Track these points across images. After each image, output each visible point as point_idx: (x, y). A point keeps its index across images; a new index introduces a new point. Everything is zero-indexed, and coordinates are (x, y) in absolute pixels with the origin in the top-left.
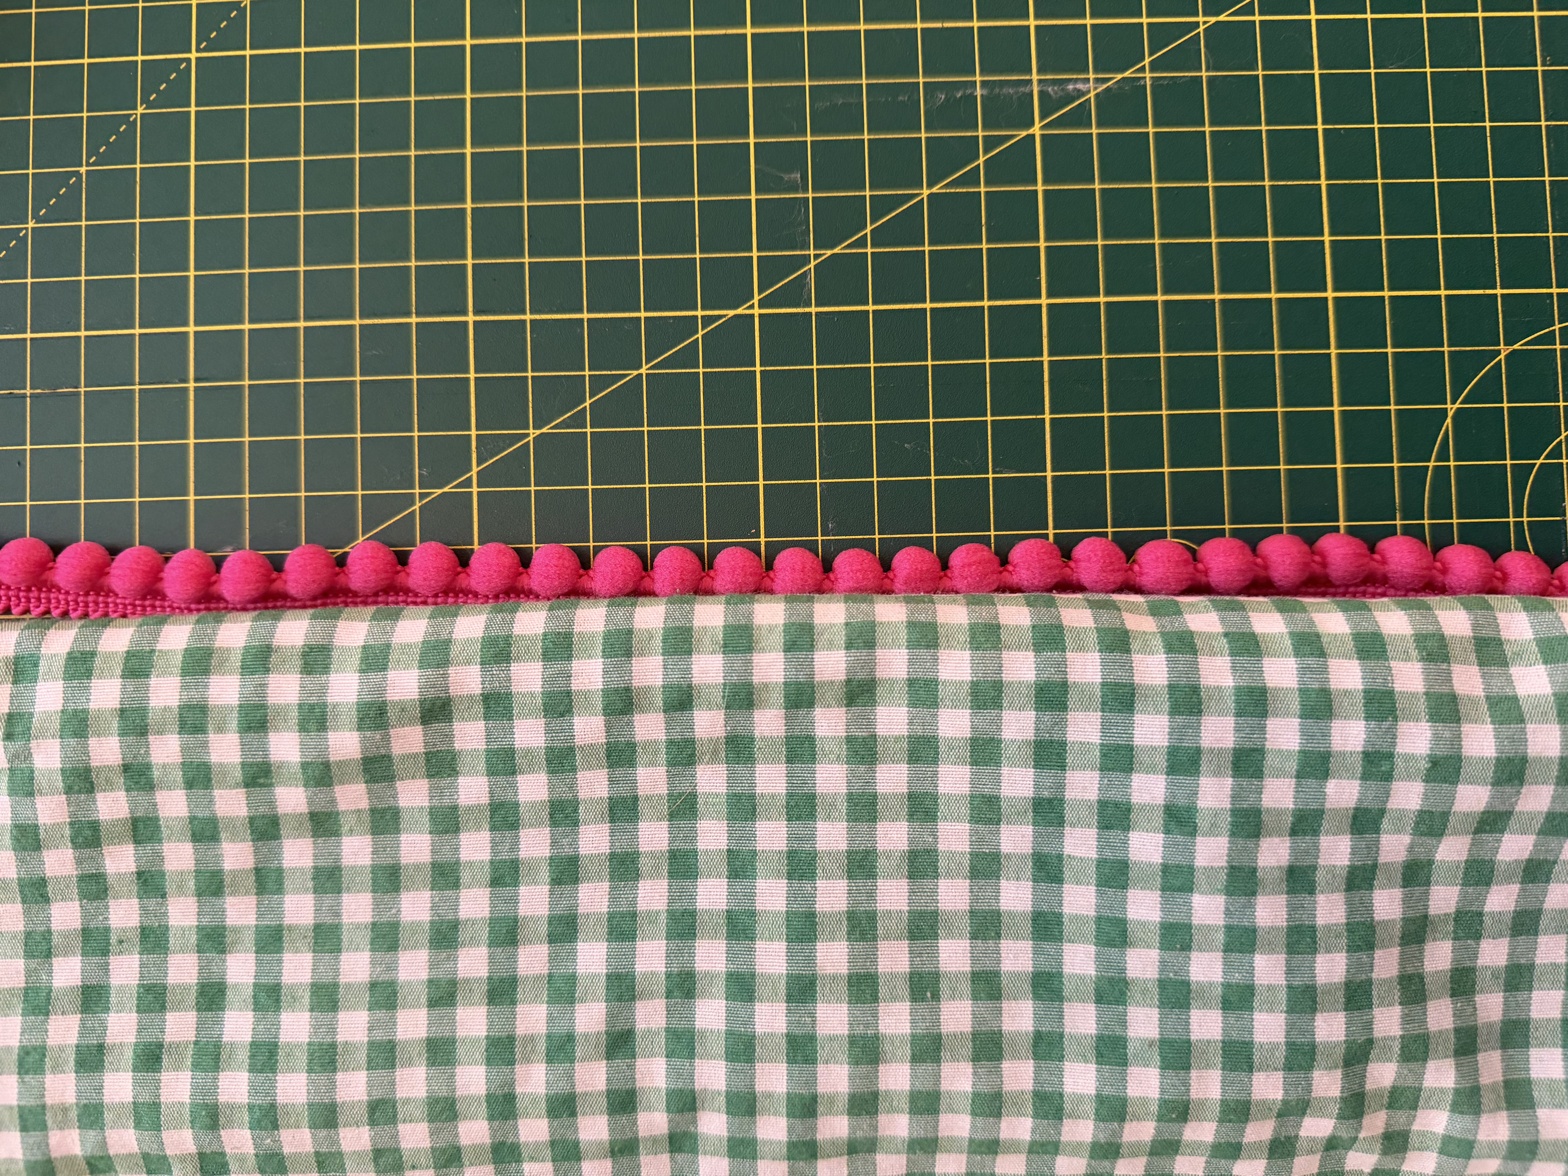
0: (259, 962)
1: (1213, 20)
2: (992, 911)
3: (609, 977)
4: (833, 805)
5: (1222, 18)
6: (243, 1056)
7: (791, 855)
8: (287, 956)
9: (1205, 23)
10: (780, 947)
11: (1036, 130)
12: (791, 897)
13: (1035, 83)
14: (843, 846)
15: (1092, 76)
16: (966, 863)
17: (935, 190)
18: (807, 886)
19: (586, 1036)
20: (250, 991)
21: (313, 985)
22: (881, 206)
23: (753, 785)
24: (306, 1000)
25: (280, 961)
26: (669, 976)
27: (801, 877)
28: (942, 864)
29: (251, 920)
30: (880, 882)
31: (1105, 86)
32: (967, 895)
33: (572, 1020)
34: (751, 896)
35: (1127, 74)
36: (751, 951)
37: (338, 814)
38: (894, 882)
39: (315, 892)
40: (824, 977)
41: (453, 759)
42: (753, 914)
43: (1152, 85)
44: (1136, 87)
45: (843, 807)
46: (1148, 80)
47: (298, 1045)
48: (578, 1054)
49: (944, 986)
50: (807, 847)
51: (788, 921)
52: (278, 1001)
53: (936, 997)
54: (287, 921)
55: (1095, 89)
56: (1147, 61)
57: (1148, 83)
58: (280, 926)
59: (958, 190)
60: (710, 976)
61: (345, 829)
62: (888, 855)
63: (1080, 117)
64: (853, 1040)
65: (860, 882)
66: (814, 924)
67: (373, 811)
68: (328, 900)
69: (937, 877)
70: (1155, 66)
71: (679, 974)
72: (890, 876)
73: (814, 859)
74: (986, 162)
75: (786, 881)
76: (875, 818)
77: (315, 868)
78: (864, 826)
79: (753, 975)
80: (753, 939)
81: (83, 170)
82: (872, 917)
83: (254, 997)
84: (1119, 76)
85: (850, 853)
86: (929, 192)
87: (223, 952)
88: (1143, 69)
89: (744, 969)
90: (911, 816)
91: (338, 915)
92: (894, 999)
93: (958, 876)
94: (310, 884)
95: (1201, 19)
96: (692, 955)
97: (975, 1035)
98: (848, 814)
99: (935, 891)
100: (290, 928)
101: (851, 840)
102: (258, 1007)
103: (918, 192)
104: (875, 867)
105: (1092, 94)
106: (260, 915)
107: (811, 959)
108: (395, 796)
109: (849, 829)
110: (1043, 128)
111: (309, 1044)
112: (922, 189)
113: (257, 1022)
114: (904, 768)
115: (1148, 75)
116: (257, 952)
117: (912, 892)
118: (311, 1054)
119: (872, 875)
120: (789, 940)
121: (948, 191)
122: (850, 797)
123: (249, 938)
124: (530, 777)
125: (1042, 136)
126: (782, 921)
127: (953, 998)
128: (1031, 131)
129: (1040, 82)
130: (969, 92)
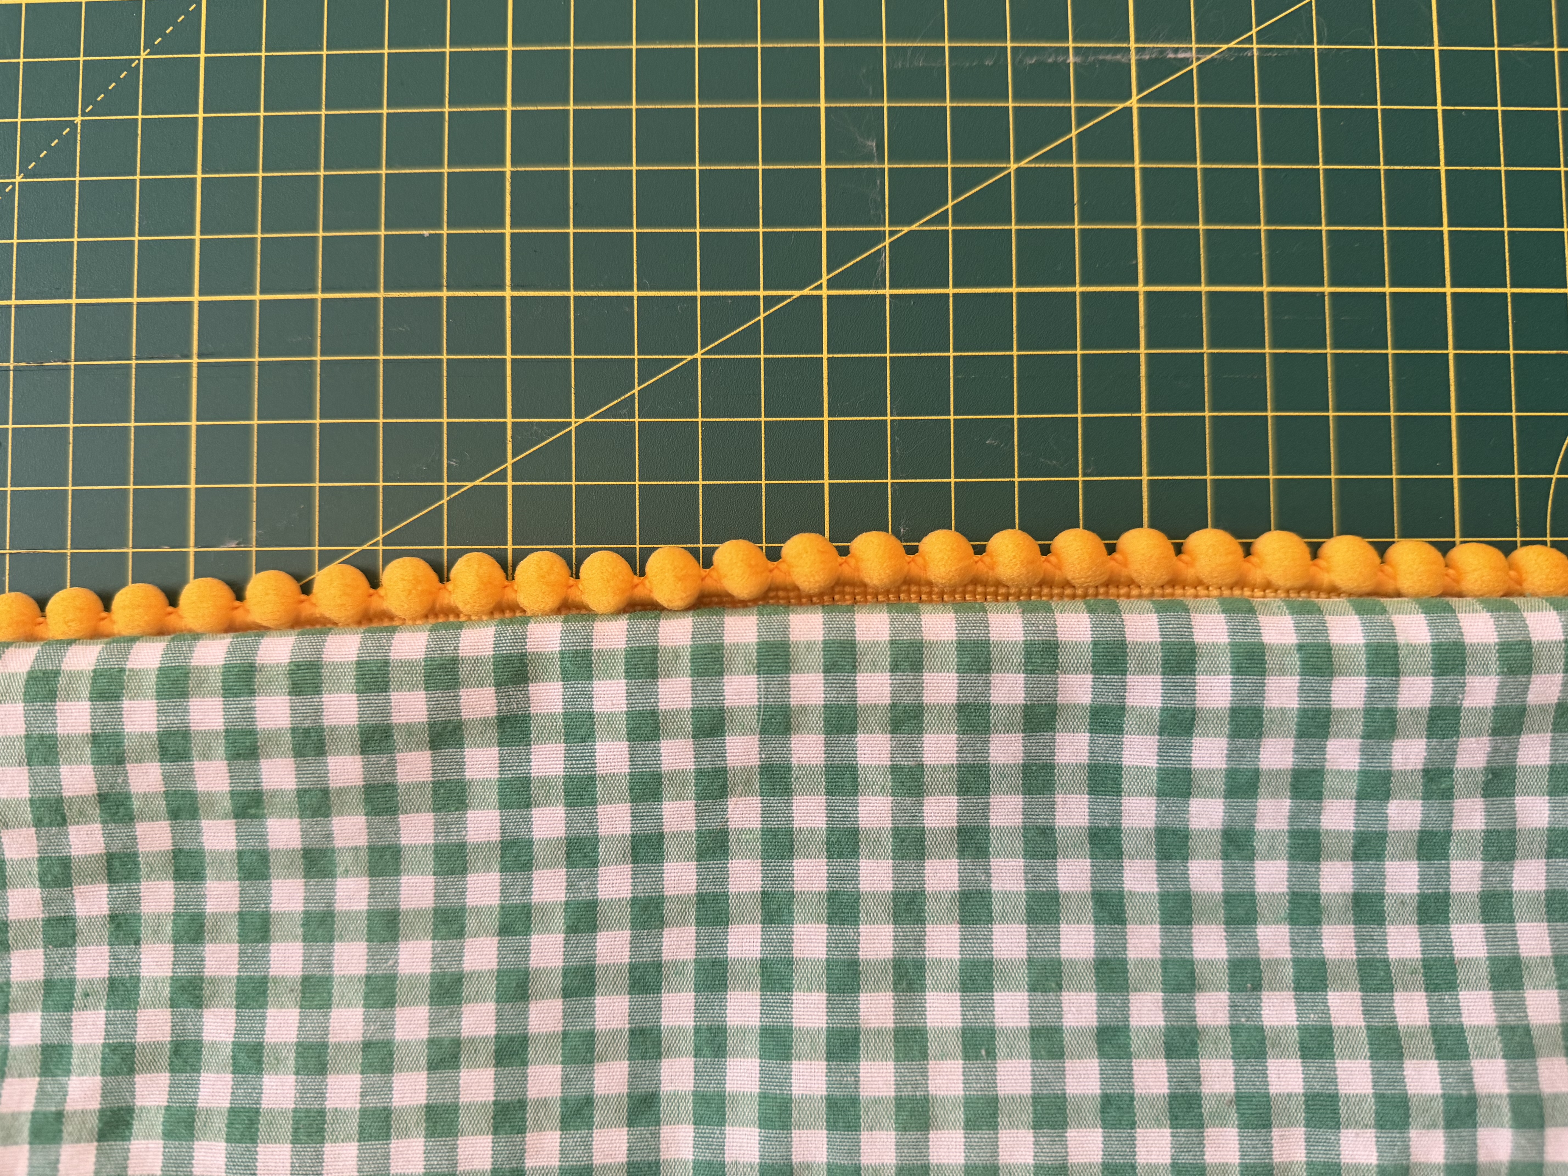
0: (239, 1019)
2: (1051, 960)
3: (632, 1032)
4: (878, 841)
6: (220, 1124)
7: (832, 896)
8: (271, 1012)
10: (820, 998)
11: (1133, 103)
12: (832, 944)
13: (1133, 52)
14: (889, 887)
15: (1194, 45)
16: (1023, 905)
17: (1023, 164)
18: (849, 931)
19: (606, 1099)
20: (228, 1051)
21: (299, 1044)
22: (964, 179)
23: (790, 819)
24: (291, 1062)
25: (263, 1017)
26: (697, 1030)
27: (842, 922)
28: (996, 907)
29: (233, 971)
30: (929, 928)
31: (1209, 57)
32: (1024, 942)
33: (591, 1080)
34: (788, 944)
35: (1232, 45)
36: (788, 1002)
37: (333, 851)
38: (944, 928)
39: (304, 940)
40: (868, 1031)
41: (464, 790)
42: (790, 962)
43: (1259, 58)
45: (888, 843)
46: (1255, 50)
47: (282, 1113)
48: (597, 1119)
49: (1000, 1043)
50: (849, 887)
51: (828, 970)
52: (259, 1062)
53: (991, 1054)
54: (273, 972)
55: (1198, 59)
56: (1254, 31)
57: (1255, 54)
58: (265, 977)
59: (1047, 165)
60: (743, 1031)
61: (340, 870)
62: (938, 896)
63: (1181, 90)
64: (900, 1103)
65: (907, 928)
66: (857, 973)
67: (371, 849)
68: (319, 948)
69: (990, 920)
70: (1262, 36)
71: (709, 1029)
72: (939, 921)
73: (857, 901)
74: (1079, 135)
75: (827, 926)
76: (923, 854)
77: (306, 912)
78: (912, 864)
79: (789, 1030)
80: (789, 990)
82: (920, 966)
83: (234, 1057)
84: (1225, 47)
85: (896, 896)
86: (1016, 166)
87: (200, 1006)
88: (1249, 40)
89: (780, 1023)
90: (962, 853)
91: (329, 966)
92: (944, 1056)
93: (1014, 921)
94: (300, 931)
96: (723, 1008)
97: (1036, 1099)
98: (893, 851)
99: (989, 939)
100: (275, 980)
101: (897, 880)
102: (237, 1069)
103: (1004, 165)
104: (924, 911)
105: (1194, 65)
106: (243, 966)
107: (854, 1012)
108: (397, 833)
109: (895, 868)
110: (1140, 101)
111: (295, 1111)
112: (1009, 162)
113: (236, 1085)
114: (953, 800)
115: (1255, 46)
116: (237, 1007)
117: (964, 939)
118: (296, 1121)
119: (920, 920)
120: (830, 990)
121: (1037, 165)
122: (896, 832)
123: (230, 992)
124: (547, 810)
125: (1141, 110)
126: (821, 970)
127: (1010, 1056)
128: (1127, 104)
129: (1139, 50)
130: (1060, 59)
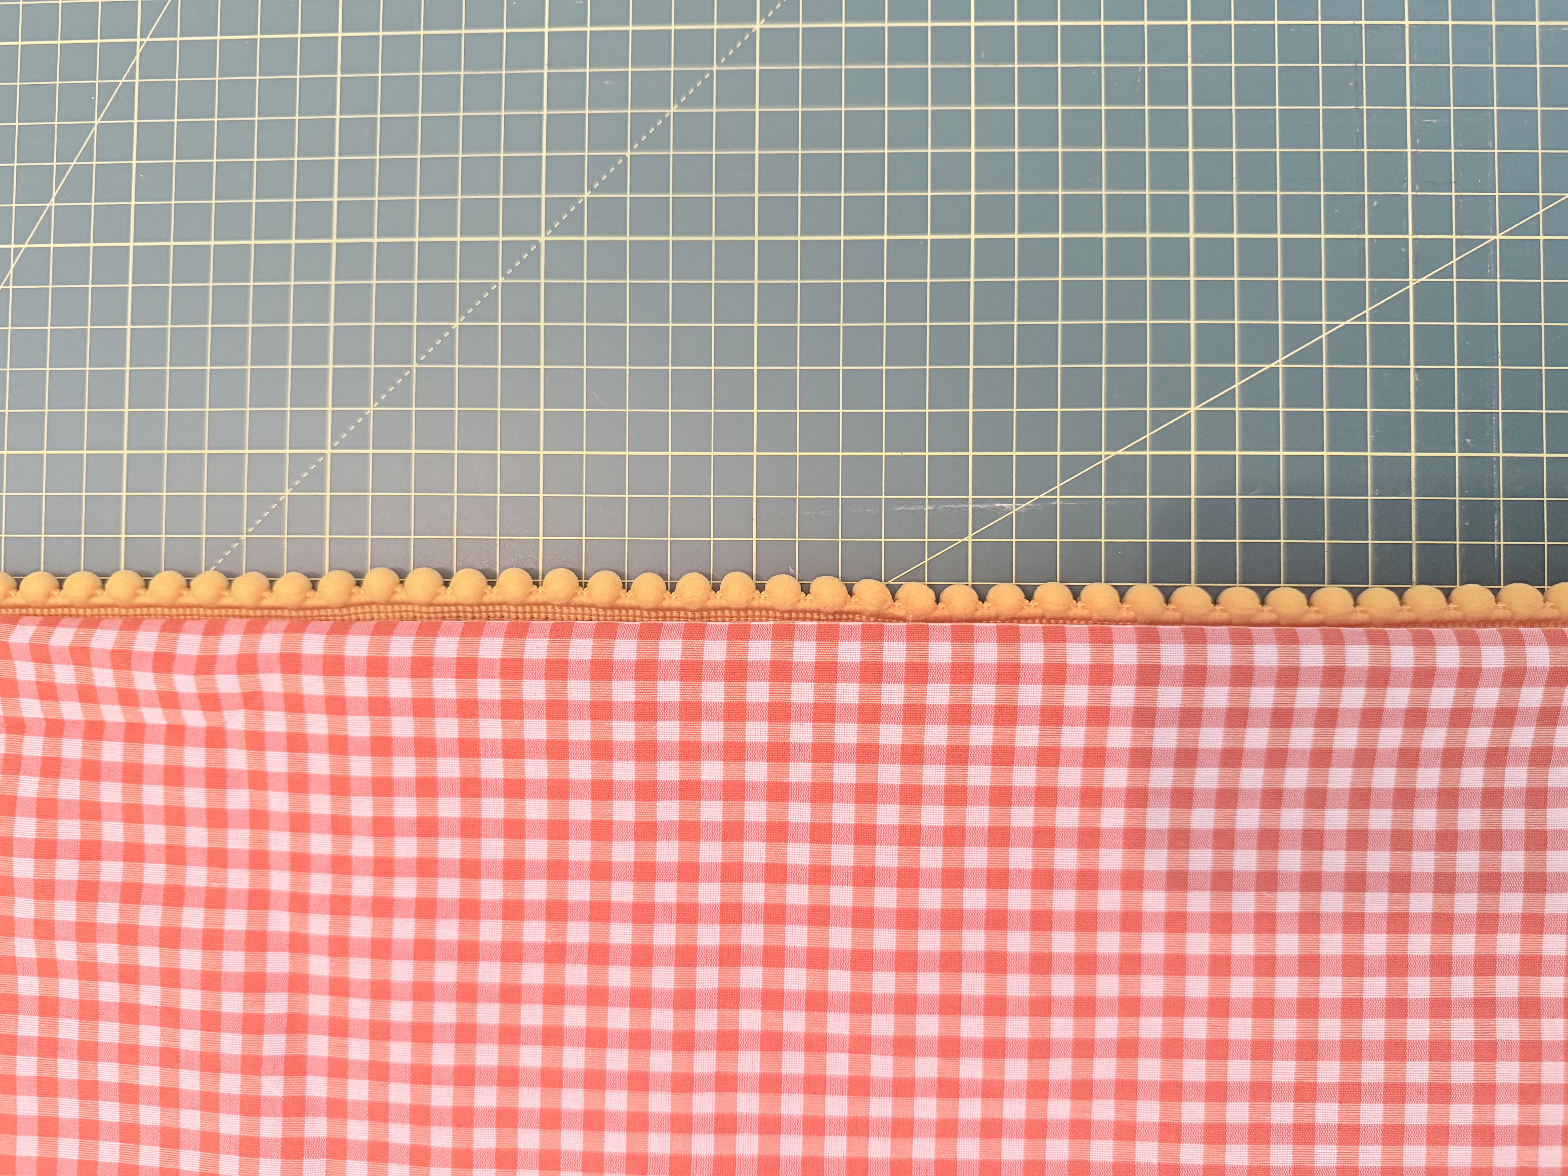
1: (1113, 454)
5: (1120, 452)
9: (1106, 456)
11: (969, 539)
13: (970, 501)
17: (890, 582)
31: (1024, 505)
35: (1042, 496)
43: (1061, 505)
44: (1048, 506)
46: (1058, 501)
55: (1017, 507)
56: (1059, 486)
57: (1059, 503)
63: (1004, 529)
70: (1064, 490)
74: (930, 562)
81: (244, 537)
84: (1037, 497)
86: (885, 584)
88: (1055, 492)
95: (1103, 453)
105: (1014, 512)
110: (973, 537)
112: (881, 581)
115: (1058, 497)
121: (900, 583)
128: (965, 539)
129: (975, 501)
130: (920, 507)
